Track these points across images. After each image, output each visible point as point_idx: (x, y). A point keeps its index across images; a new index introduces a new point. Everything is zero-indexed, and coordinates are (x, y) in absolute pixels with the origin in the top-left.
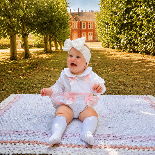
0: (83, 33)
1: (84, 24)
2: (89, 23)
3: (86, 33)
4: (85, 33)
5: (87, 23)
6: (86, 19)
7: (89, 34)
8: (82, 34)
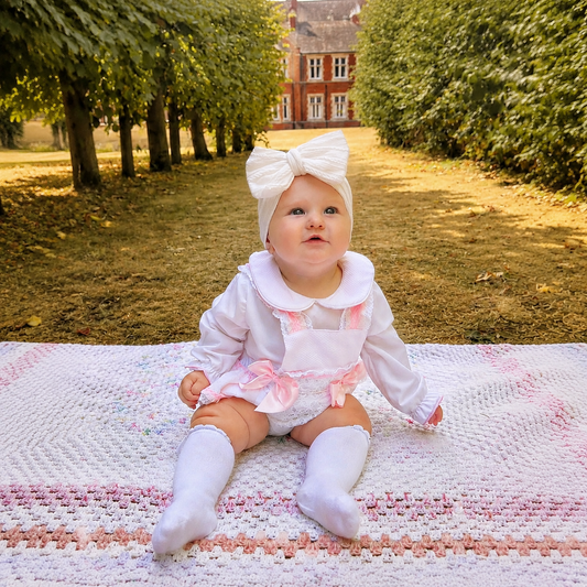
0: (312, 95)
1: (315, 62)
2: (334, 61)
3: (322, 95)
4: (319, 95)
5: (328, 59)
6: (324, 45)
7: (333, 99)
8: (309, 100)
